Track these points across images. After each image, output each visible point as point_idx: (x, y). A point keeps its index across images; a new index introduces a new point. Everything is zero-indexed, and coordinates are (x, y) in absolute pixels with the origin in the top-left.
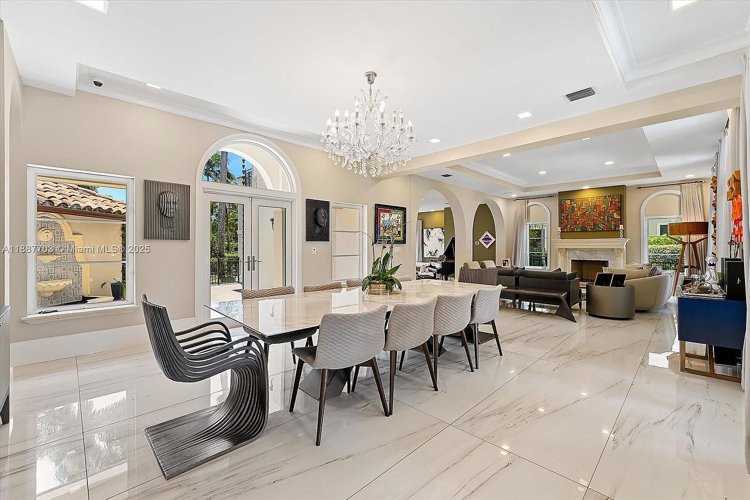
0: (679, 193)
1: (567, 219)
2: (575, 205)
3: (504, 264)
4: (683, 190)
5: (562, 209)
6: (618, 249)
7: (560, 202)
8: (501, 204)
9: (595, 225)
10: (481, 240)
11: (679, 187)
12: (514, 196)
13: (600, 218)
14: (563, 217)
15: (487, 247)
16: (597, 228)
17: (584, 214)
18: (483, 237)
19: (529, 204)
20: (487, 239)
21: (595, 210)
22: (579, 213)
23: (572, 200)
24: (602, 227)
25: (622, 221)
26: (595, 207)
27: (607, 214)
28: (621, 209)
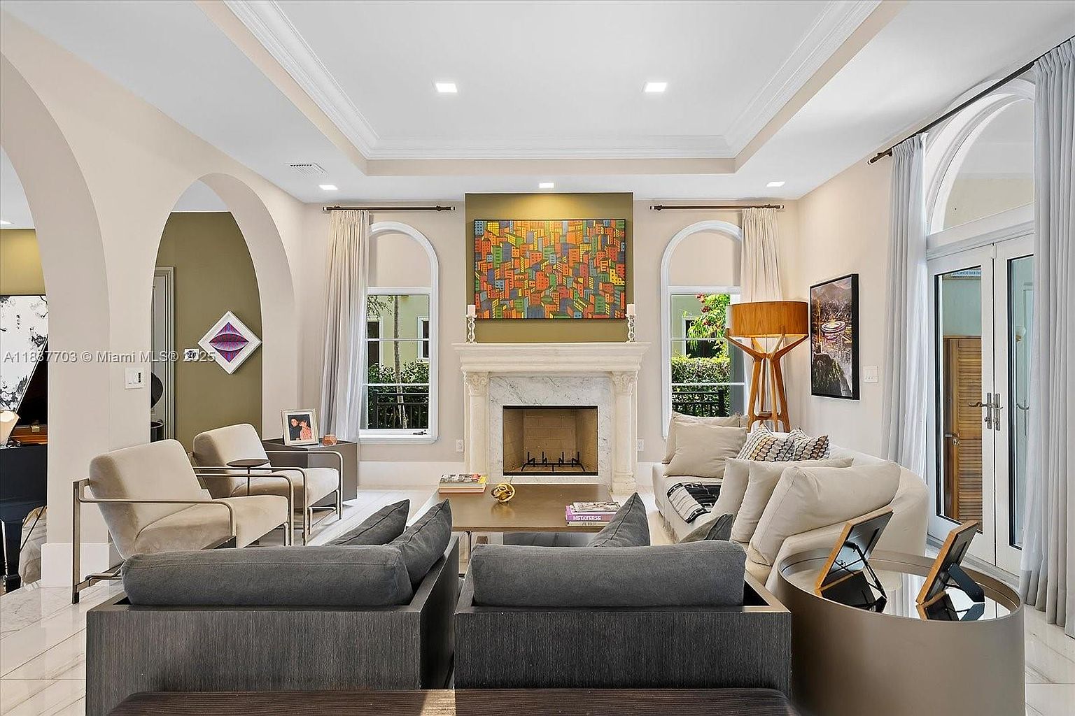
0: (735, 230)
1: (491, 281)
2: (512, 240)
3: (295, 433)
4: (745, 224)
5: (476, 249)
6: (624, 373)
7: (471, 227)
8: (281, 214)
9: (564, 301)
10: (205, 343)
11: (733, 215)
12: (329, 189)
13: (577, 282)
14: (480, 272)
15: (230, 367)
16: (569, 311)
17: (536, 267)
18: (215, 331)
19: (376, 227)
20: (229, 340)
21: (564, 259)
22: (524, 265)
23: (504, 223)
24: (580, 308)
25: (626, 293)
26: (566, 249)
27: (593, 273)
28: (624, 260)
